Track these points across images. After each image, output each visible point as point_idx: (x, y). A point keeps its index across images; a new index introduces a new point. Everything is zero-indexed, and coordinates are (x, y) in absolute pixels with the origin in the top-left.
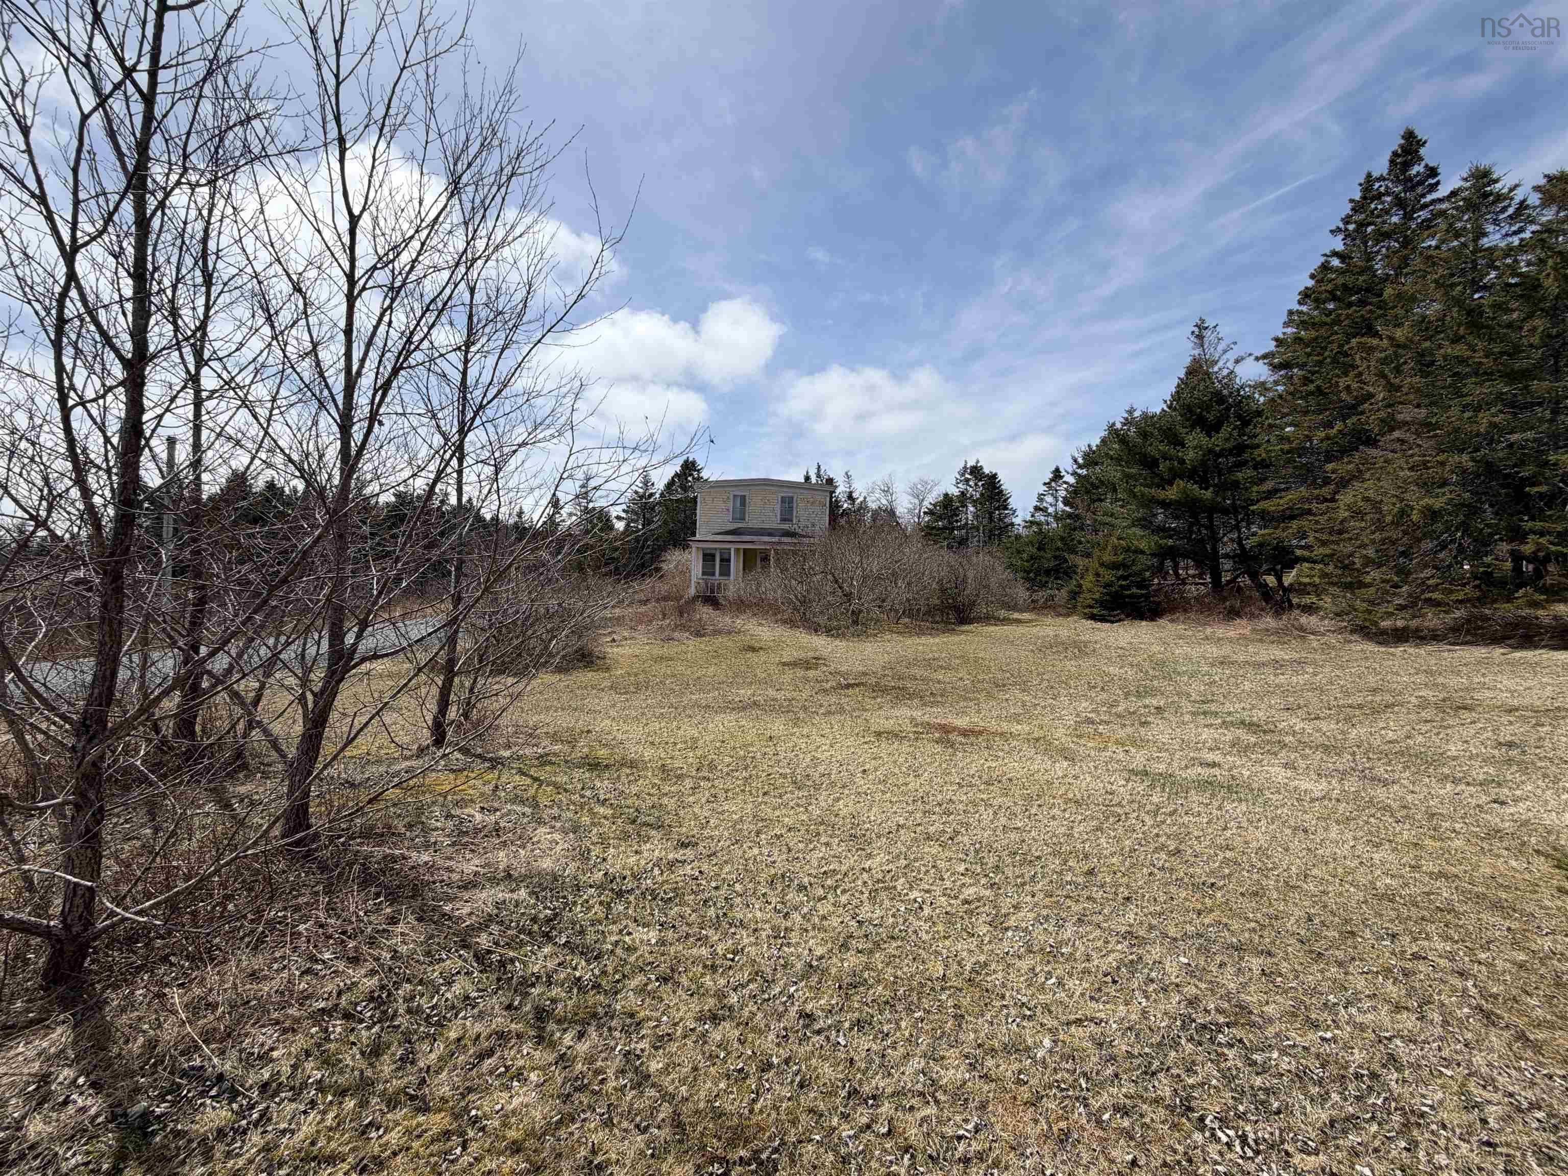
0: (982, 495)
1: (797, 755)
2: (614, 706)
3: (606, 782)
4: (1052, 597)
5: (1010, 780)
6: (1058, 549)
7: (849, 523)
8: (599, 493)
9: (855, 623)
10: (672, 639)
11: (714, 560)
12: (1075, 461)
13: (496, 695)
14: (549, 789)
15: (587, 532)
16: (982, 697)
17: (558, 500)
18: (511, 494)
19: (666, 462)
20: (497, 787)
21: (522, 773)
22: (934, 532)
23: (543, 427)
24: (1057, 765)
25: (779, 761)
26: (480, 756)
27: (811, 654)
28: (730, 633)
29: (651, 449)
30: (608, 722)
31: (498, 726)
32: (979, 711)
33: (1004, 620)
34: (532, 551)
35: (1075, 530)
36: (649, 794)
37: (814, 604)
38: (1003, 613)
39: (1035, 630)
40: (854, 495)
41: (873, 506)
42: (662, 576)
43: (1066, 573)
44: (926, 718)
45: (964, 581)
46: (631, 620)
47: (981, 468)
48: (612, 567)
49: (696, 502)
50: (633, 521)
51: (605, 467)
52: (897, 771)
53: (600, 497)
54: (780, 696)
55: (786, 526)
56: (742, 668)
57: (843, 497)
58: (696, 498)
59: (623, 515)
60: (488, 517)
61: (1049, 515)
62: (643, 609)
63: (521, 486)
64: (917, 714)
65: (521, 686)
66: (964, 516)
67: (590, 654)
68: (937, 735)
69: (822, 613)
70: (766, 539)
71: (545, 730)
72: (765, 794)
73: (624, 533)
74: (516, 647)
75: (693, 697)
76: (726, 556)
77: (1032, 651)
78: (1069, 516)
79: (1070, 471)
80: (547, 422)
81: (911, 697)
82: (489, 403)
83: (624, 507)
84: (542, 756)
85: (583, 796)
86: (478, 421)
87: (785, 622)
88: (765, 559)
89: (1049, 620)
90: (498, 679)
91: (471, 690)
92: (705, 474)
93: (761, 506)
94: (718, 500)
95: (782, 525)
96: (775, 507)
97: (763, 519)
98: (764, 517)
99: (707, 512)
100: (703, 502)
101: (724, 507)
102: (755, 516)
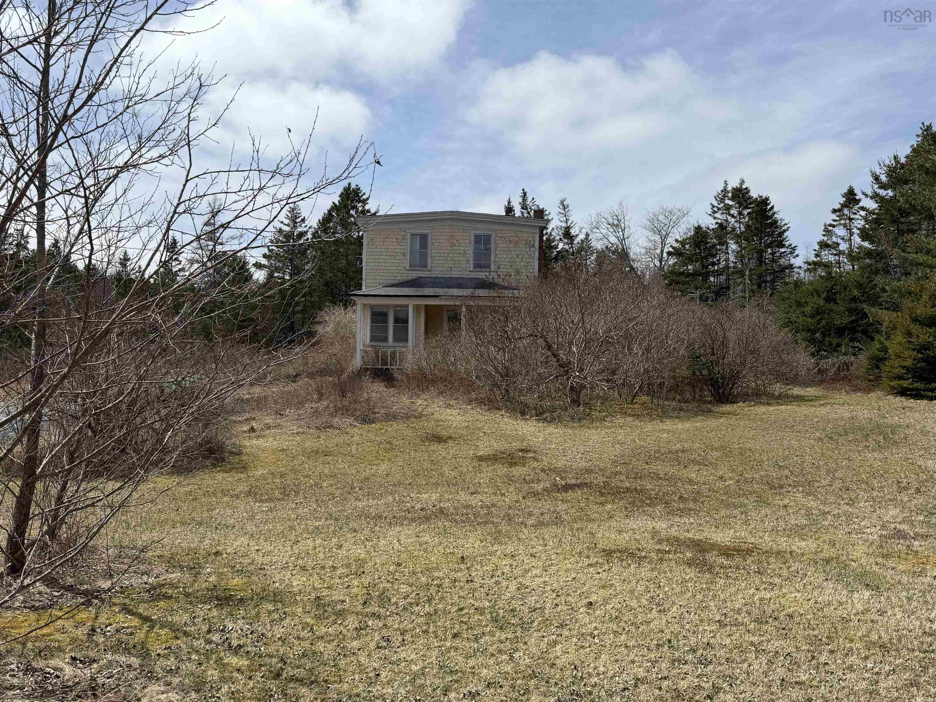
0: (748, 227)
1: (497, 583)
2: (252, 518)
3: (240, 622)
4: (847, 366)
5: (791, 616)
6: (854, 299)
7: (566, 268)
8: (227, 233)
9: (576, 402)
10: (331, 426)
11: (386, 321)
12: (877, 178)
13: (93, 505)
14: (163, 632)
15: (214, 284)
16: (750, 502)
17: (175, 242)
18: (110, 235)
19: (317, 190)
20: (93, 630)
21: (126, 609)
22: (682, 278)
23: (152, 143)
24: (856, 595)
25: (475, 590)
26: (70, 588)
27: (516, 445)
28: (407, 417)
29: (296, 171)
30: (243, 540)
31: (95, 549)
32: (746, 523)
33: (780, 397)
34: (139, 310)
35: (877, 272)
36: (299, 638)
37: (520, 378)
38: (777, 388)
39: (823, 411)
40: (573, 232)
41: (598, 245)
42: (317, 343)
43: (865, 332)
44: (673, 532)
45: (724, 343)
46: (276, 402)
47: (747, 190)
48: (248, 332)
49: (361, 245)
50: (278, 269)
51: (234, 197)
52: (634, 603)
53: (233, 238)
54: (475, 501)
55: (481, 275)
56: (426, 465)
57: (557, 235)
58: (361, 238)
59: (264, 262)
60: (81, 265)
61: (841, 253)
62: (292, 387)
63: (123, 224)
64: (661, 525)
65: (125, 493)
66: (723, 257)
67: (221, 448)
68: (689, 555)
69: (530, 389)
70: (455, 292)
71: (158, 552)
72: (455, 636)
73: (265, 285)
74: (119, 441)
75: (360, 504)
76: (402, 315)
77: (820, 439)
78: (869, 254)
79: (869, 192)
80: (157, 137)
81: (653, 501)
82: (76, 112)
83: (266, 251)
84: (154, 588)
85: (209, 642)
86: (61, 138)
87: (481, 402)
88: (454, 318)
89: (842, 397)
90: (95, 484)
91: (59, 500)
92: (371, 206)
93: (449, 248)
94: (391, 240)
95: (477, 273)
96: (467, 248)
97: (450, 266)
98: (451, 262)
99: (377, 257)
100: (370, 243)
101: (399, 251)
102: (439, 262)
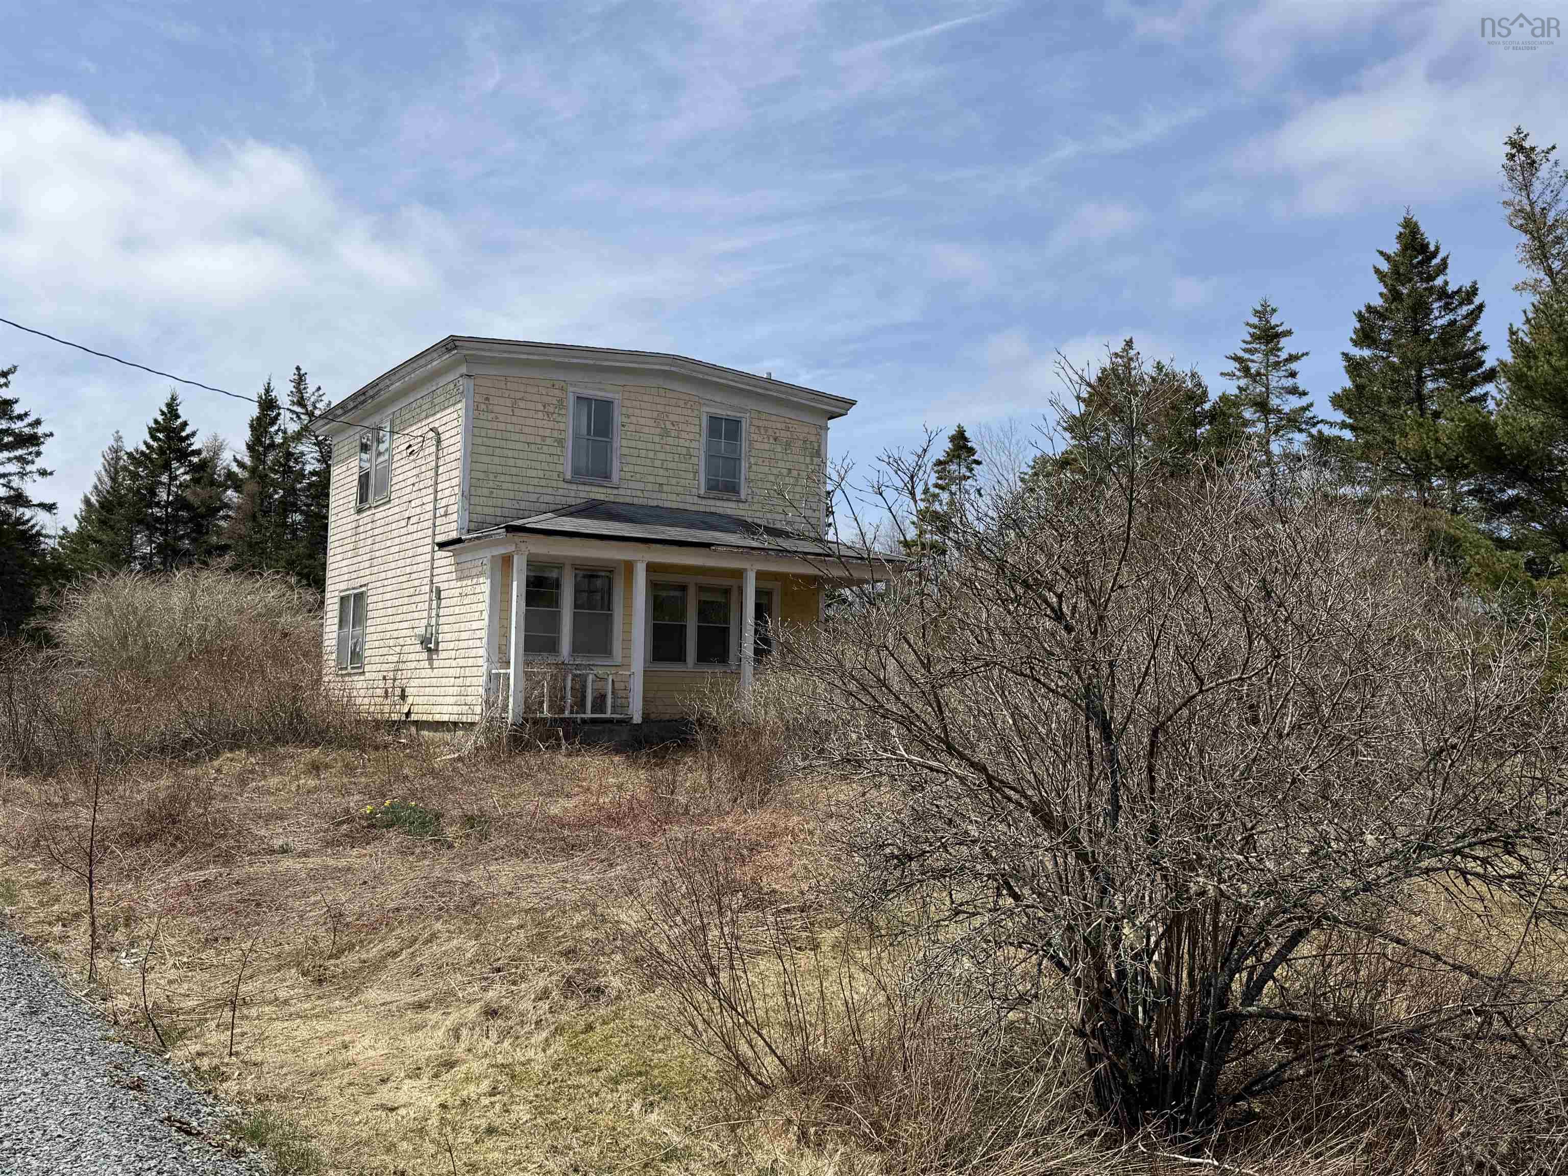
11: (555, 600)
55: (723, 506)
93: (657, 439)
94: (531, 405)
95: (712, 502)
96: (694, 444)
97: (660, 480)
98: (661, 472)
99: (497, 443)
100: (483, 407)
101: (548, 433)
102: (637, 469)
